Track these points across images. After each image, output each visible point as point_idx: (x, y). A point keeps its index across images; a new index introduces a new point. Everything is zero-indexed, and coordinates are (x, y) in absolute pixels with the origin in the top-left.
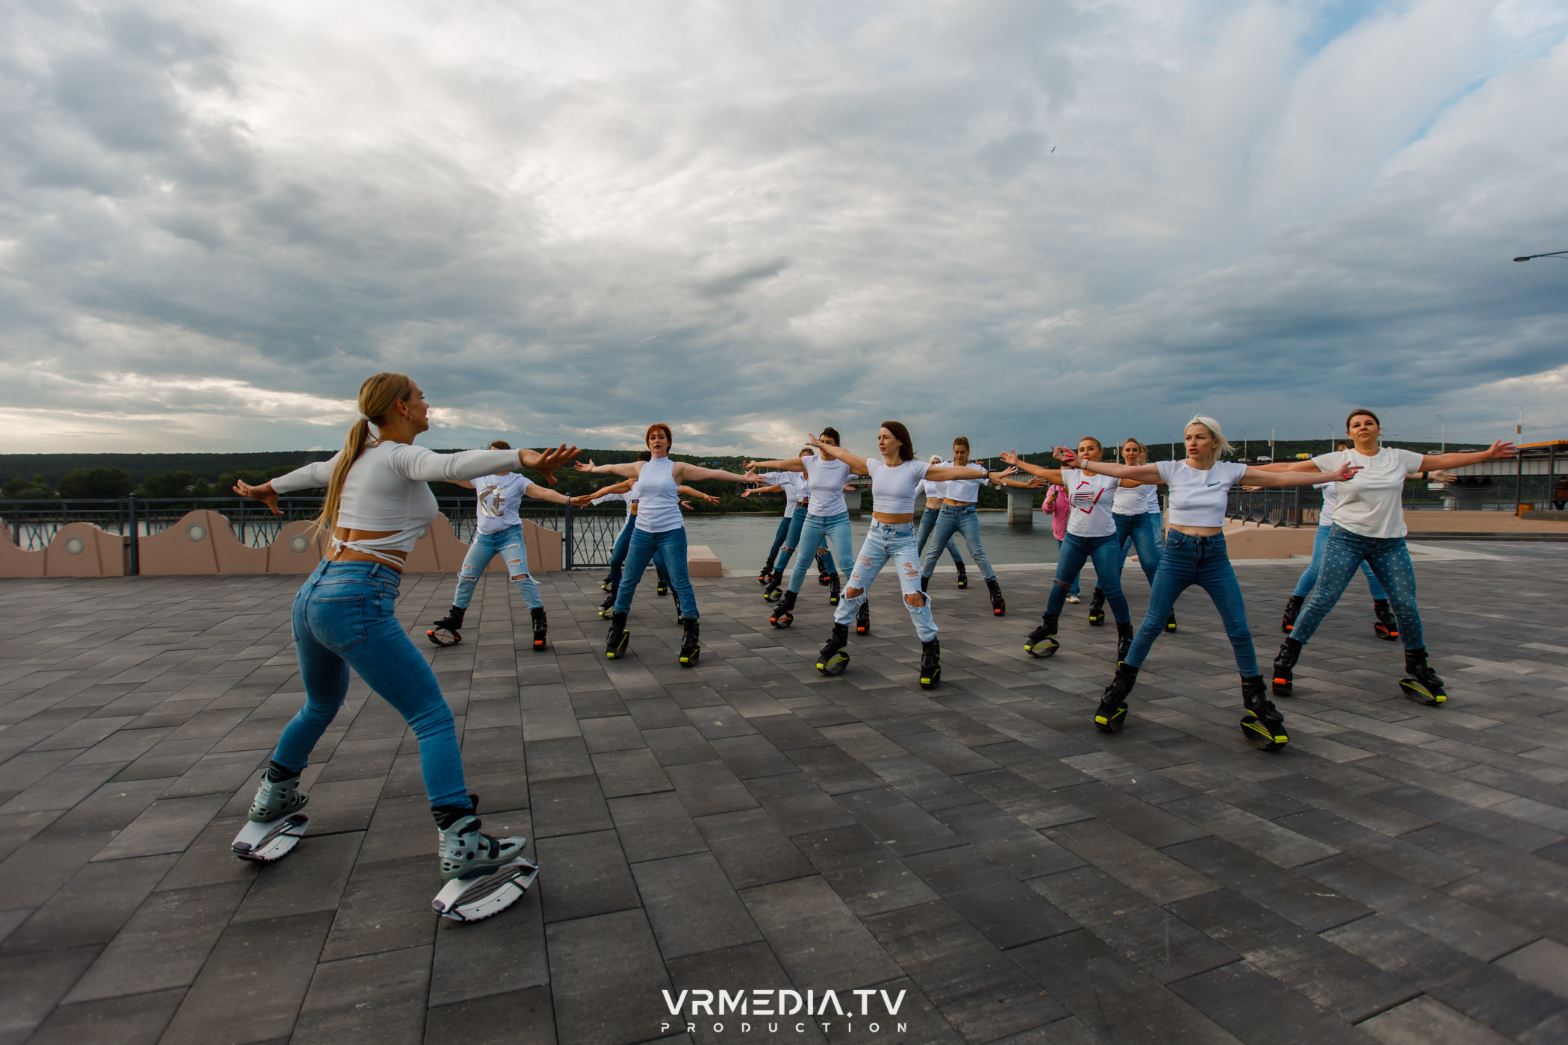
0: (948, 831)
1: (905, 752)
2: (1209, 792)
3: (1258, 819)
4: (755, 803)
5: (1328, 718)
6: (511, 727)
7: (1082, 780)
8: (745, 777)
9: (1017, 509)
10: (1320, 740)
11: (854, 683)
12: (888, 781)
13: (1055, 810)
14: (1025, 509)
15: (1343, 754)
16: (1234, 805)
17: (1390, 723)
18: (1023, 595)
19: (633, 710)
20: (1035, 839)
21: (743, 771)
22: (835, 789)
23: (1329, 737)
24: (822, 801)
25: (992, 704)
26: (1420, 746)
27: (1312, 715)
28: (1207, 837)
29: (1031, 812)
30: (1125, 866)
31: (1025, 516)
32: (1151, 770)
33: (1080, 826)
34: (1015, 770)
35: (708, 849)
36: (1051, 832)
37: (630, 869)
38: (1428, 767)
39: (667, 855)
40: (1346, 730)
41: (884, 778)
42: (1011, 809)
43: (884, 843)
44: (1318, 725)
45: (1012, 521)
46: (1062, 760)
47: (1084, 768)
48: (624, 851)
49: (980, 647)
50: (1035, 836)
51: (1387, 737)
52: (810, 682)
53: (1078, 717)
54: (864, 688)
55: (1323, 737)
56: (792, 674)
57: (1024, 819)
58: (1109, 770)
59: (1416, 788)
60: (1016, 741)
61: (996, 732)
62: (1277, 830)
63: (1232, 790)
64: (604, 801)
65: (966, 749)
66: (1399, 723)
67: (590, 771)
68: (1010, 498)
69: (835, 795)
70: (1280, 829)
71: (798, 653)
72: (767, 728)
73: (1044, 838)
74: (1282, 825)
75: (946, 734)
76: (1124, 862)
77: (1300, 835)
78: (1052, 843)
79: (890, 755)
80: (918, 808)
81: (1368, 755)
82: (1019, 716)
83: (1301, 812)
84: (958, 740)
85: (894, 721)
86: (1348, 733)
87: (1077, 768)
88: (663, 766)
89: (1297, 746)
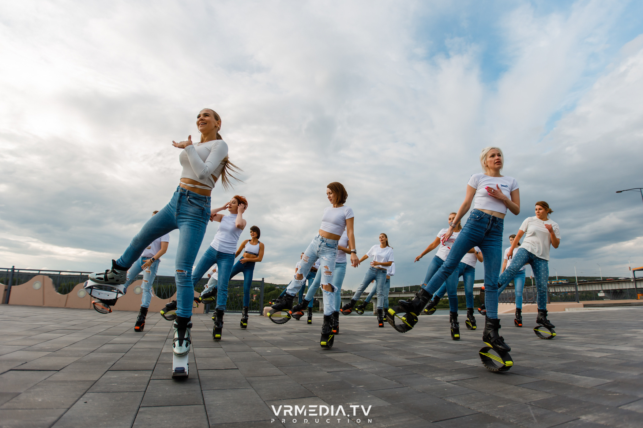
0: (395, 383)
1: (370, 360)
3: (566, 374)
4: (283, 374)
7: (468, 367)
8: (279, 366)
12: (360, 368)
20: (445, 384)
22: (329, 370)
24: (322, 374)
25: (416, 347)
29: (442, 377)
33: (470, 380)
34: (431, 365)
35: (251, 387)
36: (454, 382)
42: (430, 375)
43: (357, 387)
47: (467, 363)
57: (438, 378)
60: (430, 357)
61: (419, 355)
62: (576, 377)
63: (548, 367)
65: (403, 359)
70: (578, 376)
72: (295, 353)
73: (451, 384)
74: (580, 375)
75: (393, 355)
76: (498, 390)
78: (456, 386)
79: (362, 361)
80: (378, 376)
82: (430, 350)
83: (586, 371)
84: (399, 357)
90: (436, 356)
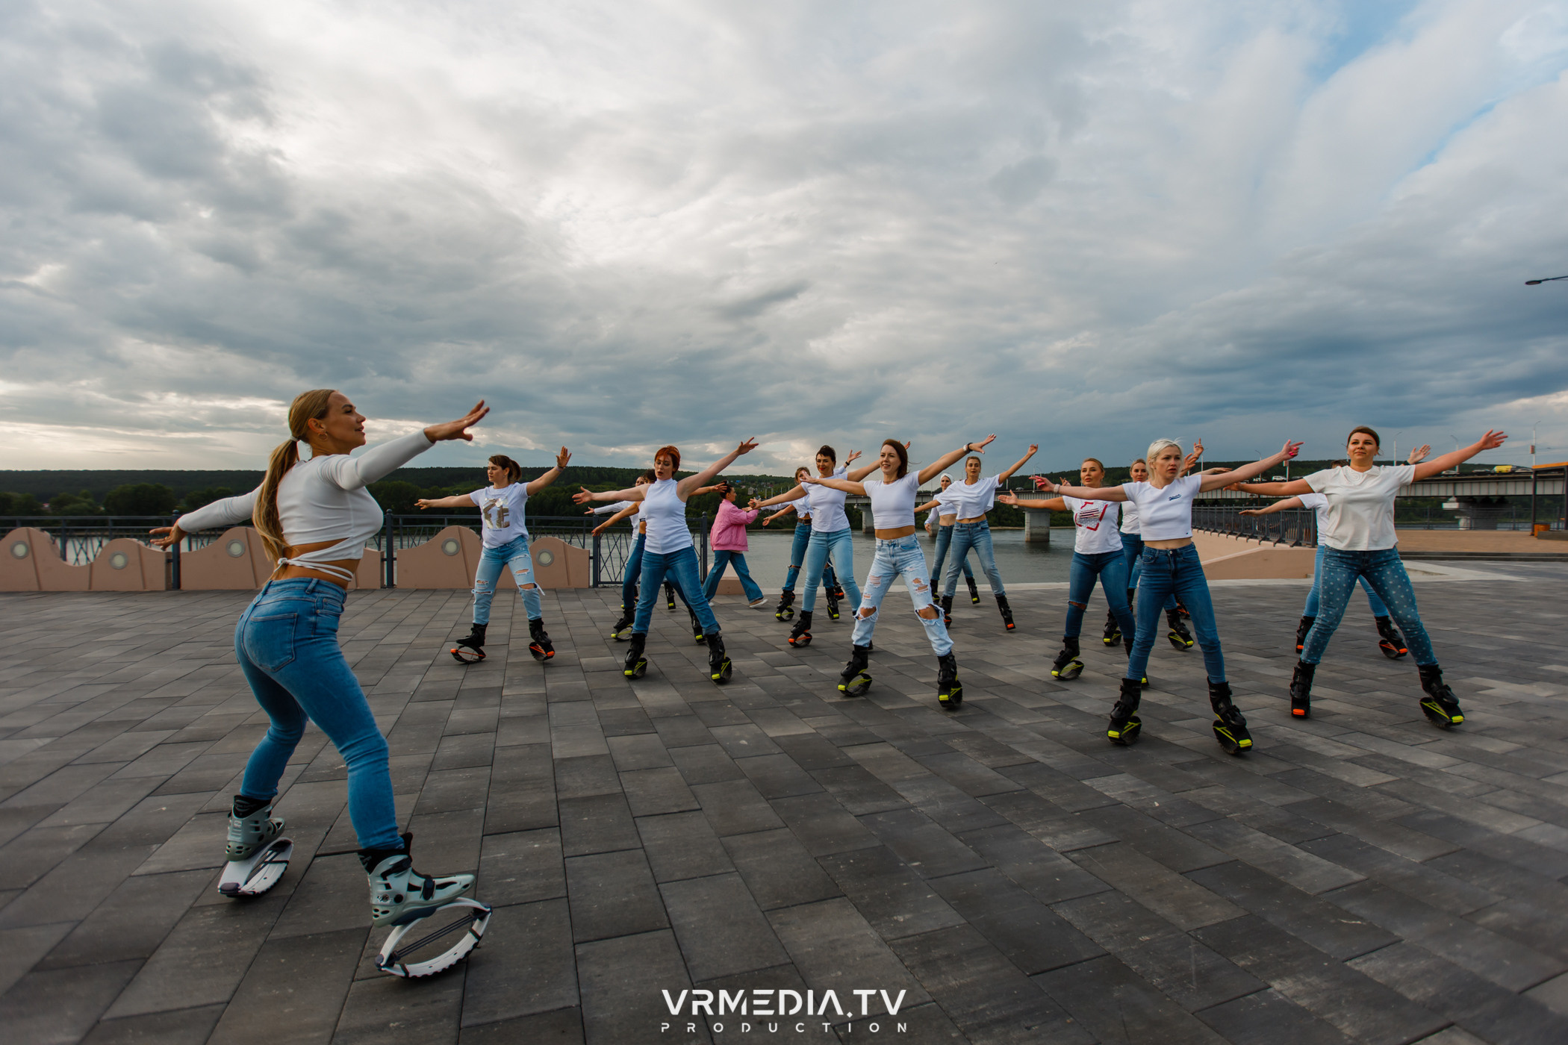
0: (972, 853)
1: (928, 773)
2: (1232, 815)
3: (1282, 844)
4: (780, 823)
5: (1349, 741)
6: (540, 744)
7: (1105, 802)
8: (770, 797)
9: (1035, 527)
10: (1342, 763)
11: (877, 703)
12: (912, 802)
13: (1078, 833)
14: (1043, 527)
15: (1365, 778)
16: (1257, 829)
17: (1410, 745)
18: (1042, 614)
19: (660, 728)
20: (1058, 862)
21: (769, 790)
22: (859, 810)
23: (1352, 760)
24: (847, 822)
25: (1014, 724)
26: (1443, 770)
27: (1334, 738)
28: (1231, 862)
29: (1054, 835)
30: (1150, 890)
31: (1042, 535)
32: (1174, 793)
33: (1104, 850)
34: (1037, 792)
35: (735, 870)
36: (1075, 855)
37: (658, 889)
38: (1451, 791)
39: (695, 876)
40: (1367, 753)
41: (908, 799)
42: (1034, 832)
43: (909, 865)
44: (1340, 748)
45: (1029, 540)
46: (1086, 782)
47: (1107, 790)
48: (651, 870)
49: (1001, 667)
50: (1059, 859)
51: (1409, 760)
52: (834, 701)
54: (886, 708)
55: (1344, 760)
56: (816, 692)
57: (1047, 841)
58: (1132, 792)
59: (1439, 812)
60: (1038, 762)
61: (1018, 753)
62: (1301, 855)
63: (1255, 814)
64: (632, 820)
65: (988, 769)
66: (1421, 746)
67: (618, 789)
68: (1027, 517)
69: (860, 816)
70: (1304, 854)
71: (821, 671)
72: (791, 747)
73: (1069, 861)
74: (1306, 850)
75: (969, 754)
76: (1148, 887)
77: (1325, 861)
78: (1076, 867)
79: (914, 776)
80: (942, 829)
81: (1391, 778)
82: (1039, 736)
83: (1325, 837)
84: (980, 761)
85: (917, 741)
86: (1371, 756)
87: (1100, 790)
88: (689, 785)
89: (1318, 770)
90: (1048, 758)
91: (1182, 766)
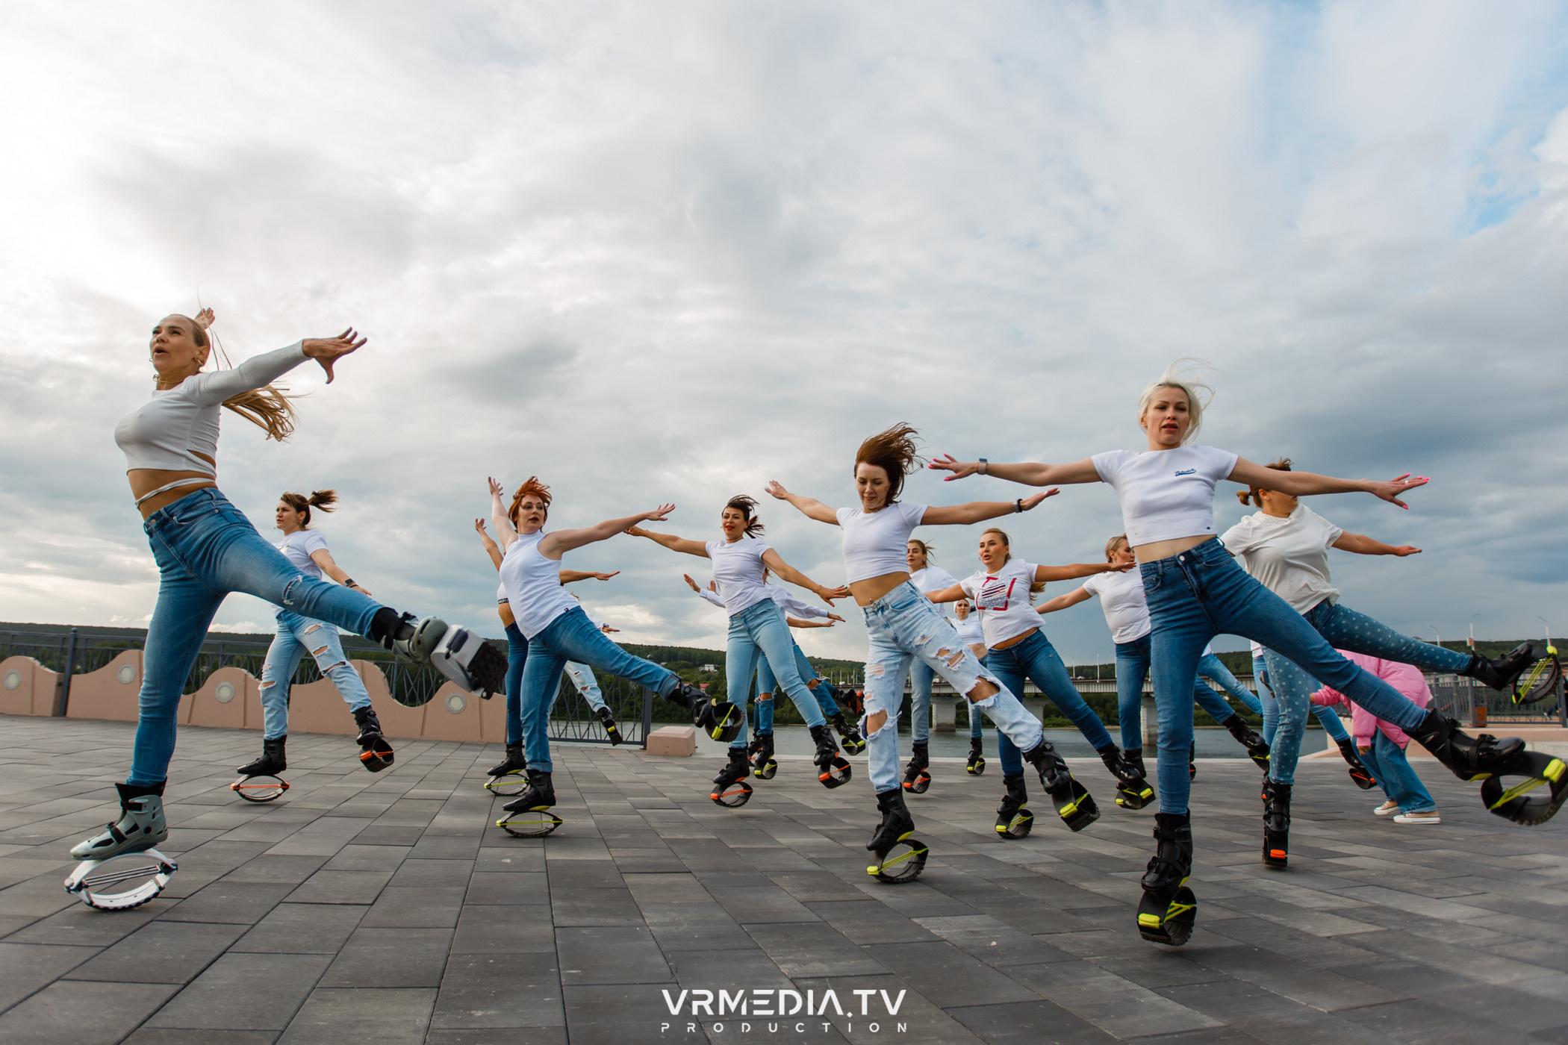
2: (1092, 958)
3: (1134, 987)
5: (1350, 894)
10: (1317, 914)
12: (651, 921)
15: (1336, 928)
16: (1114, 972)
17: (1437, 899)
23: (1334, 912)
24: (536, 932)
27: (1327, 890)
28: (1035, 1001)
32: (1033, 935)
34: (836, 925)
38: (1450, 942)
40: (1365, 905)
41: (648, 919)
42: (781, 958)
44: (1330, 900)
46: (915, 920)
51: (1418, 912)
53: (990, 884)
55: (1324, 912)
58: (973, 932)
59: (1411, 962)
60: (875, 899)
62: (1150, 999)
63: (1129, 958)
66: (1447, 899)
74: (1163, 994)
75: (788, 889)
77: (1181, 1006)
80: (655, 947)
81: (1374, 928)
85: (733, 874)
86: (1365, 908)
87: (929, 927)
89: (1274, 919)
90: (893, 897)
91: (1076, 912)
